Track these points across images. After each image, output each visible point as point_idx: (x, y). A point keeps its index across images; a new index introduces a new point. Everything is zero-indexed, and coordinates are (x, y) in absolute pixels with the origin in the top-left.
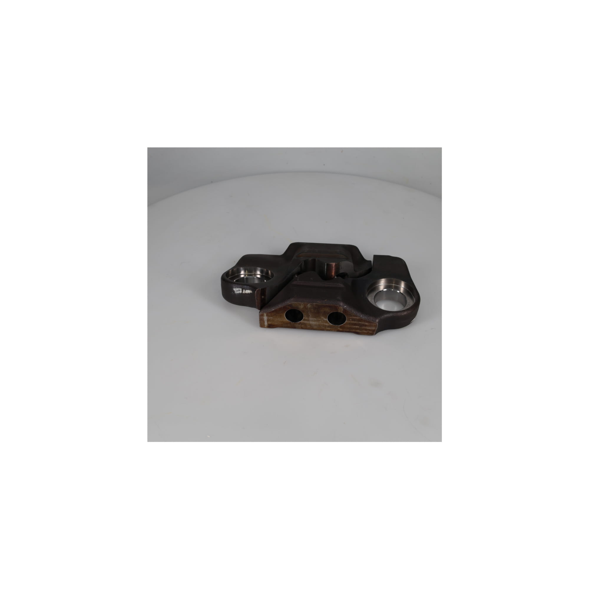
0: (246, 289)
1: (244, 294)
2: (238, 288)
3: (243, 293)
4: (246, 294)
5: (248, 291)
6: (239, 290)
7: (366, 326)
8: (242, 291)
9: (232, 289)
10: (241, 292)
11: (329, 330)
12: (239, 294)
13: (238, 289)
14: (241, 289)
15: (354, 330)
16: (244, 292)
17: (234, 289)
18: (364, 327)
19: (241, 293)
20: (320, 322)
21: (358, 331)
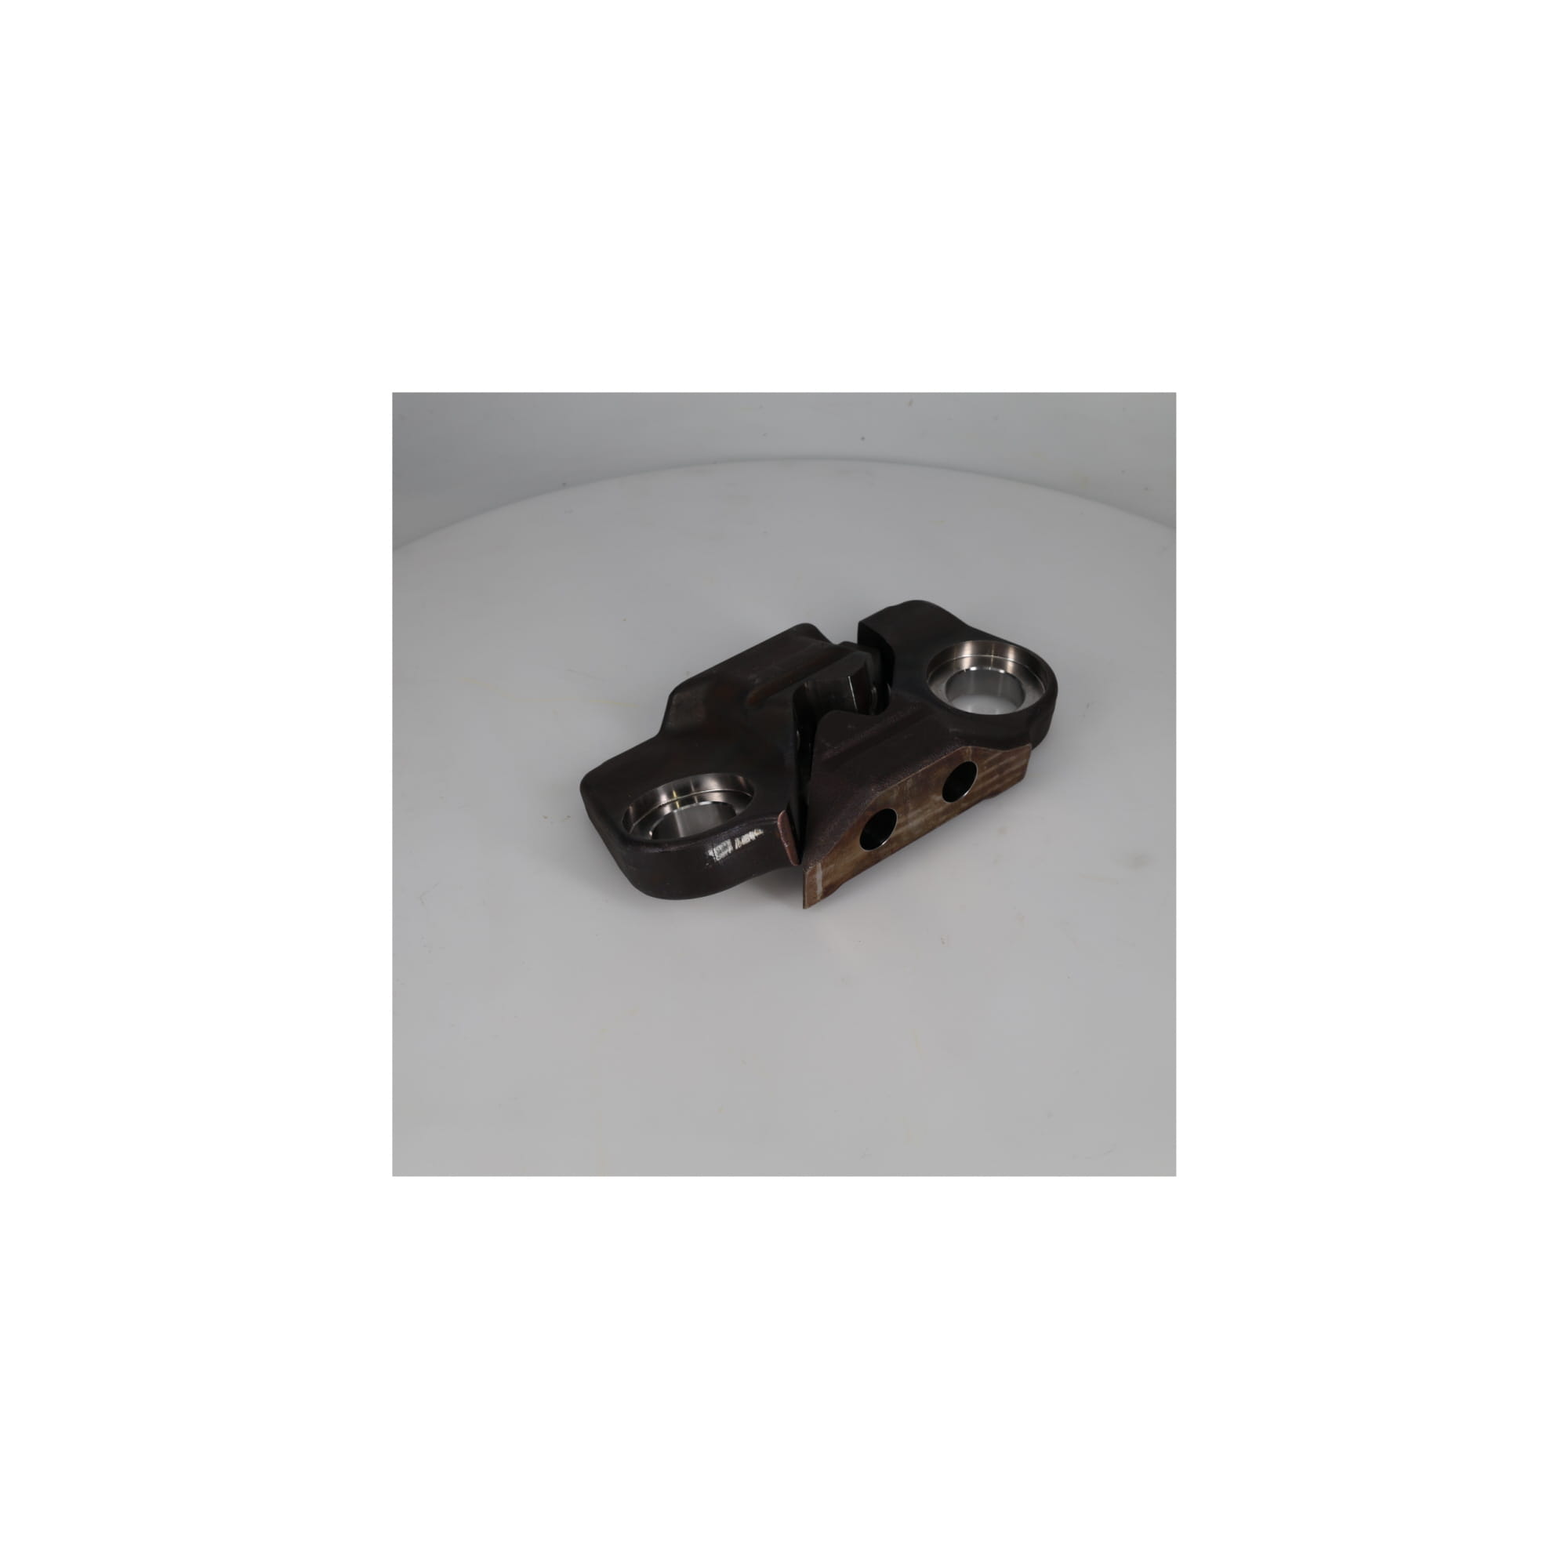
0: (740, 835)
1: (739, 849)
2: (719, 843)
3: (737, 847)
4: (744, 847)
5: (751, 836)
6: (725, 848)
7: (1008, 765)
8: (733, 844)
9: (705, 856)
10: (730, 849)
11: (948, 819)
12: (726, 857)
13: (720, 847)
14: (729, 842)
15: (989, 791)
16: (738, 844)
17: (711, 853)
18: (1007, 772)
19: (732, 851)
20: (929, 811)
21: (997, 786)
